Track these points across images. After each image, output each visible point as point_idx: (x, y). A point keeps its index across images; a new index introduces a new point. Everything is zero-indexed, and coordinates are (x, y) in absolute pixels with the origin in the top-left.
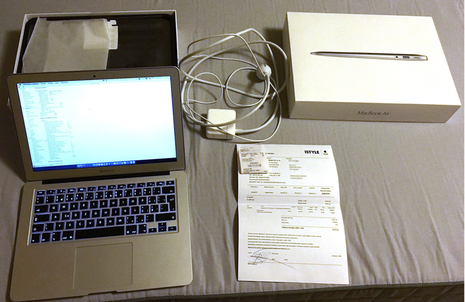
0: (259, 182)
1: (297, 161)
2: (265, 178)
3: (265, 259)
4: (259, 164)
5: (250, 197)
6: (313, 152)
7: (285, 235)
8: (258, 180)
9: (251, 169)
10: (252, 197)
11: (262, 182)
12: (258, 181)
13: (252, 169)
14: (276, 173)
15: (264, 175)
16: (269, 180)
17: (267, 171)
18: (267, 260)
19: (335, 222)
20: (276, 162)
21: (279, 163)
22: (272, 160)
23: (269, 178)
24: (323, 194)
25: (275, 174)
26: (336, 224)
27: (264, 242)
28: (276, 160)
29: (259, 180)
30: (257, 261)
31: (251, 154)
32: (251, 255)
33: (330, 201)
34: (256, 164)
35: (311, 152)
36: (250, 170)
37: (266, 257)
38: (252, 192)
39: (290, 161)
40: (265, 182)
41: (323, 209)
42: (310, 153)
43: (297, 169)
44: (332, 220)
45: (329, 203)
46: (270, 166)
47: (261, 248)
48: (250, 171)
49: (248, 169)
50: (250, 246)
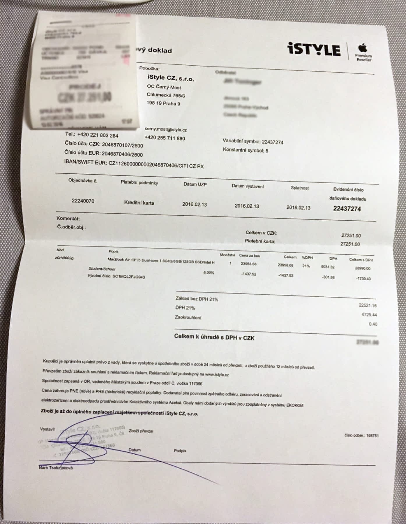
0: (103, 162)
1: (255, 83)
2: (126, 145)
3: (103, 451)
4: (105, 89)
5: (68, 219)
6: (318, 49)
7: (183, 364)
8: (97, 153)
9: (70, 110)
10: (76, 219)
11: (113, 163)
12: (100, 158)
13: (76, 112)
14: (169, 130)
15: (124, 137)
16: (141, 155)
17: (133, 121)
18: (111, 455)
19: (369, 315)
20: (178, 83)
21: (186, 87)
22: (163, 78)
23: (141, 146)
24: (337, 209)
25: (165, 134)
26: (373, 319)
27: (102, 391)
28: (177, 78)
29: (104, 154)
30: (71, 457)
31: (81, 49)
32: (53, 435)
33: (359, 236)
34: (91, 91)
35: (312, 49)
36: (64, 113)
37: (108, 442)
38: (75, 201)
39: (228, 81)
40: (125, 163)
41: (333, 263)
42: (308, 52)
43: (253, 116)
44: (362, 305)
45: (357, 240)
46: (152, 98)
47: (90, 412)
48: (64, 118)
49: (58, 111)
50: (48, 406)
